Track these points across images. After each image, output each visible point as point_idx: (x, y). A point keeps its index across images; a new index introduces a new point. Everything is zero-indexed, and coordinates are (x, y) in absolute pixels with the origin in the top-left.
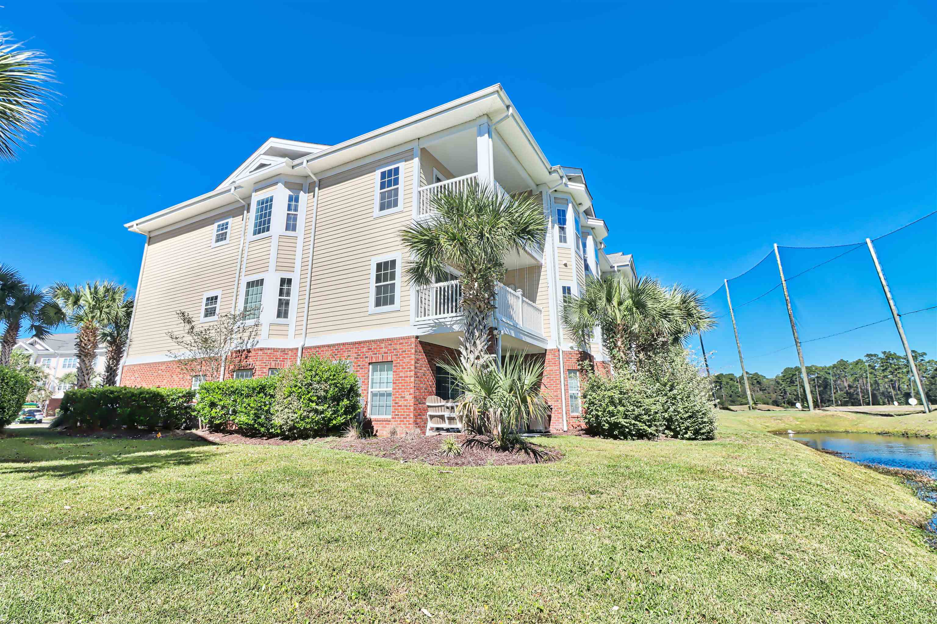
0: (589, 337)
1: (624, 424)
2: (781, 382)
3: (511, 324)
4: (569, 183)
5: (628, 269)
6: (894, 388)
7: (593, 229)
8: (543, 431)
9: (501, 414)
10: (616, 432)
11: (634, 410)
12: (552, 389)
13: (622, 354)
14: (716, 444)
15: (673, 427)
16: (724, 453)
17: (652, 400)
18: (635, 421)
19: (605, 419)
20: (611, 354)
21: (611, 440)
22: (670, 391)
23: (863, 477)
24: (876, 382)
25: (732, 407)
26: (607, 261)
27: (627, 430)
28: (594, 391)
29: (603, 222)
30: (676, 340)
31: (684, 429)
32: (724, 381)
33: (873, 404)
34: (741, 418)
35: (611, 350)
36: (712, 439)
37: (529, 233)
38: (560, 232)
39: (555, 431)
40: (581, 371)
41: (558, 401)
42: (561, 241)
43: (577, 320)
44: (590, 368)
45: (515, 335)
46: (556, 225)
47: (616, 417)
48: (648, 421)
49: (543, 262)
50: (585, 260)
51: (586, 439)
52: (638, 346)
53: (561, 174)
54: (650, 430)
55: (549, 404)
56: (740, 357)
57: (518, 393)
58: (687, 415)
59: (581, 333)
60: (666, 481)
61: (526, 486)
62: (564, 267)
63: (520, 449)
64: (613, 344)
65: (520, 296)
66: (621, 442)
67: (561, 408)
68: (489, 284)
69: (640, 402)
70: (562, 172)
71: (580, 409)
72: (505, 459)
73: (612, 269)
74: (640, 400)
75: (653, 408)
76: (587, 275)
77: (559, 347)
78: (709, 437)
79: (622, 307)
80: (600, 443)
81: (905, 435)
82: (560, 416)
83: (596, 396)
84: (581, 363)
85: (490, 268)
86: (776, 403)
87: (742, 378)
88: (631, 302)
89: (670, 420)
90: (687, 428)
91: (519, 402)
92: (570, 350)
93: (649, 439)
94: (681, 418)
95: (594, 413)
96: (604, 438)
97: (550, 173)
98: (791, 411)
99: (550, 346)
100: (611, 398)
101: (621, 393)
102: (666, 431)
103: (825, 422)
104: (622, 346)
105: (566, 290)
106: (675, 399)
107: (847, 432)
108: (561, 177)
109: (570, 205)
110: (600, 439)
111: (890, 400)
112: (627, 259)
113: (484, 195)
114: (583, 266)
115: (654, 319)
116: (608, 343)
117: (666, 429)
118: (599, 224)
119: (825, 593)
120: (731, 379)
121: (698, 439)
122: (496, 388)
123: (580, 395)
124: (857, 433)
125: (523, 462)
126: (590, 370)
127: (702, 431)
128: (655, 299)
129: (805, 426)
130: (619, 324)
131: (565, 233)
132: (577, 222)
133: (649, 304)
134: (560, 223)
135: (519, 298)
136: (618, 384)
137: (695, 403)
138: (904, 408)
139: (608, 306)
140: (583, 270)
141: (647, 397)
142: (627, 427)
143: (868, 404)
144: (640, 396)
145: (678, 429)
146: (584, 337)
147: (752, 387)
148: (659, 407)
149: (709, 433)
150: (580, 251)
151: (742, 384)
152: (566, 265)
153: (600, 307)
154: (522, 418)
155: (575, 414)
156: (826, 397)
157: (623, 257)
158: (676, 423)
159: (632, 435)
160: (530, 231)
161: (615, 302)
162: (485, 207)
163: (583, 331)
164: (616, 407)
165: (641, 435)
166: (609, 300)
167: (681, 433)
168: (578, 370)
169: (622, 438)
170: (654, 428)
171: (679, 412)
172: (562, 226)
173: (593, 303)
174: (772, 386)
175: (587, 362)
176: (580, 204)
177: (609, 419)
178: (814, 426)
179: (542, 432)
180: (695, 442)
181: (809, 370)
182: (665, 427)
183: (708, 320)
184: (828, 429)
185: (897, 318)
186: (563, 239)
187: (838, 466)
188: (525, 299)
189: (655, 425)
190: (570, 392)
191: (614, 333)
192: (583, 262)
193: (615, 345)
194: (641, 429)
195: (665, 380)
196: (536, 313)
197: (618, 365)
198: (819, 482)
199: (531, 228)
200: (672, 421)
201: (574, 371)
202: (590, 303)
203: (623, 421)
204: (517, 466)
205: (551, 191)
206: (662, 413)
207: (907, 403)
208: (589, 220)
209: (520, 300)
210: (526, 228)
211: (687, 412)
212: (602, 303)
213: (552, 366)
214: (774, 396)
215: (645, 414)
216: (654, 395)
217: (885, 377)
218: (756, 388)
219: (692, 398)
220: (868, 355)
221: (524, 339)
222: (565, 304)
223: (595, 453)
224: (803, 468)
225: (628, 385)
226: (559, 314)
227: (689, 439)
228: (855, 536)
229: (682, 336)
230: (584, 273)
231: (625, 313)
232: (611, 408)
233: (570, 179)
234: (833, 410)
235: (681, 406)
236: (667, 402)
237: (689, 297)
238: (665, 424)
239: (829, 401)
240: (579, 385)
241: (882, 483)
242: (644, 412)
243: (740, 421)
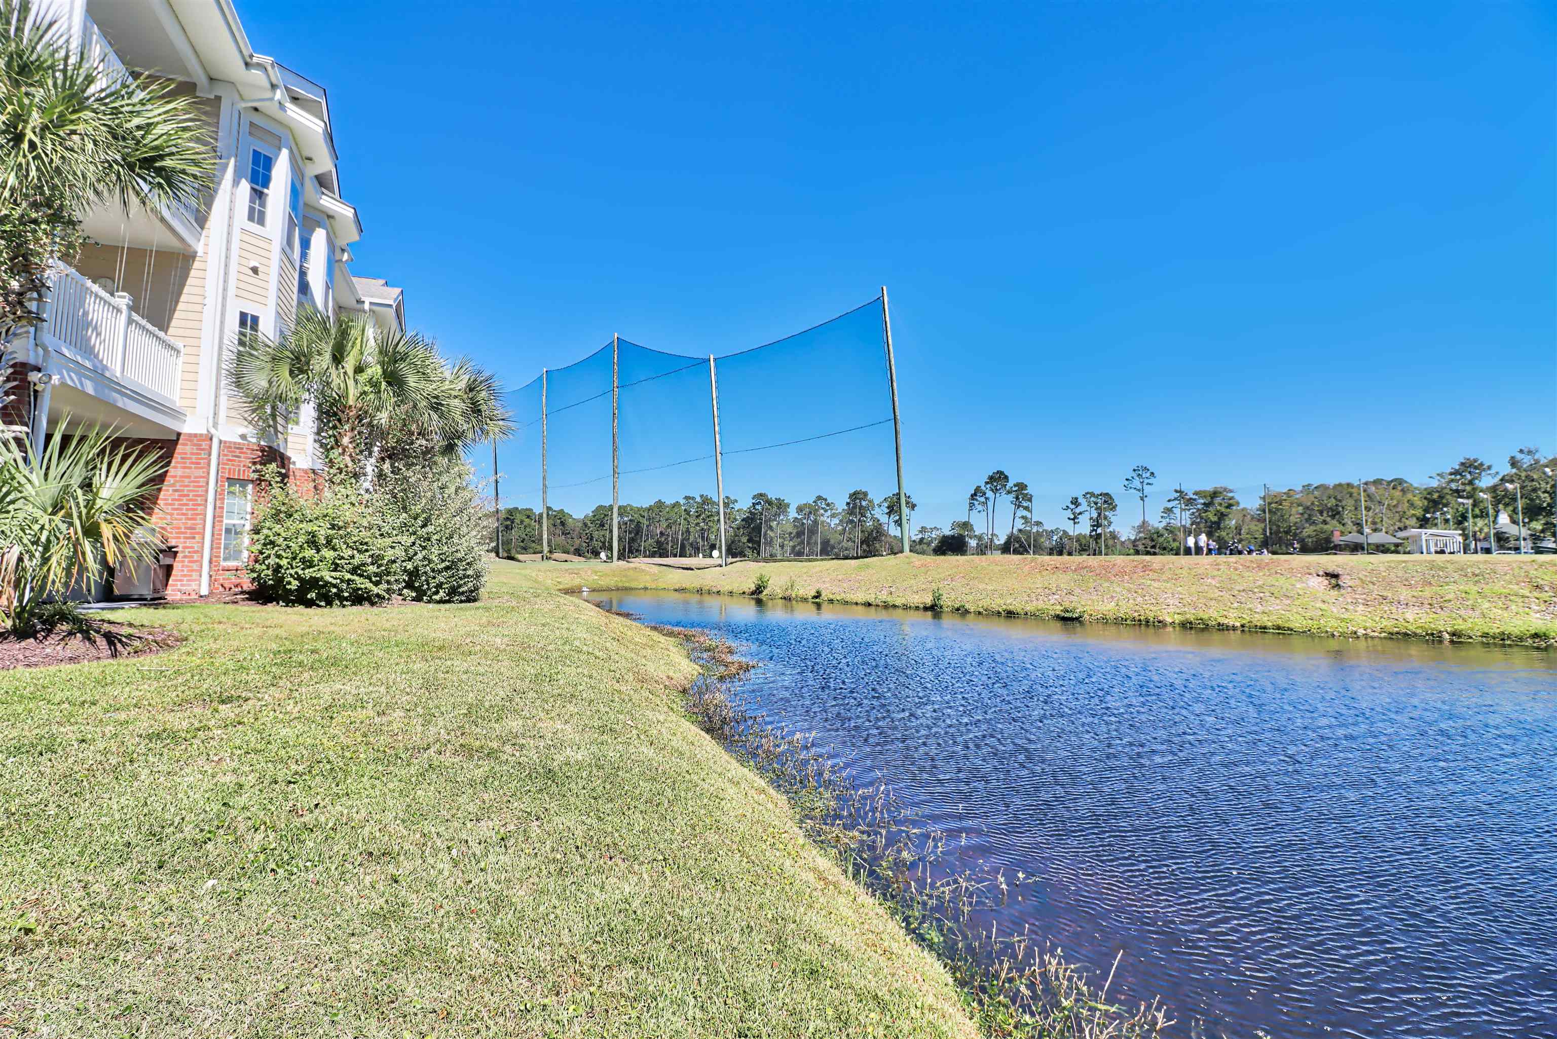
0: (286, 419)
1: (331, 580)
2: (589, 525)
3: (88, 364)
4: (289, 105)
5: (392, 312)
6: (703, 538)
7: (330, 217)
8: (149, 597)
9: (20, 559)
10: (312, 595)
11: (353, 557)
12: (183, 514)
13: (348, 459)
14: (478, 608)
15: (417, 584)
16: (484, 619)
17: (388, 541)
18: (352, 574)
19: (292, 572)
20: (327, 457)
21: (301, 609)
22: (423, 527)
23: (644, 640)
24: (688, 531)
25: (520, 557)
26: (352, 289)
27: (334, 590)
28: (279, 522)
29: (353, 211)
30: (449, 449)
31: (435, 587)
32: (518, 518)
33: (680, 556)
34: (527, 572)
35: (328, 450)
36: (475, 600)
37: (160, 171)
38: (252, 201)
39: (179, 596)
40: (260, 481)
41: (194, 538)
42: (251, 218)
43: (265, 384)
44: (278, 479)
45: (95, 390)
46: (244, 181)
47: (316, 568)
48: (376, 575)
49: (200, 249)
50: (303, 274)
51: (246, 608)
52: (383, 449)
53: (274, 81)
54: (375, 590)
55: (172, 542)
56: (545, 485)
57: (75, 515)
58: (443, 565)
59: (269, 411)
60: (377, 667)
61: (66, 705)
62: (251, 273)
63: (70, 633)
64: (332, 439)
65: (124, 308)
66: (319, 611)
67: (201, 552)
68: (26, 259)
69: (366, 543)
70: (276, 75)
71: (245, 554)
72: (21, 657)
73: (359, 306)
74: (366, 540)
75: (389, 554)
76: (300, 304)
77: (213, 431)
78: (471, 597)
79: (363, 378)
80: (276, 615)
81: (700, 591)
82: (195, 566)
83: (281, 531)
84: (258, 467)
85: (35, 222)
86: (578, 552)
87: (541, 515)
88: (380, 371)
89: (414, 574)
90: (439, 586)
91: (76, 533)
92: (240, 441)
93: (373, 604)
94: (433, 570)
95: (272, 561)
96: (287, 606)
97: (247, 64)
98: (594, 562)
99: (187, 428)
100: (313, 535)
101: (333, 527)
102: (405, 591)
103: (625, 576)
104: (350, 446)
105: (248, 321)
106: (429, 540)
107: (646, 589)
108: (274, 87)
109: (285, 153)
110: (278, 608)
111: (697, 550)
112: (390, 295)
113: (42, 37)
114: (296, 283)
115: (415, 406)
116: (325, 437)
117: (405, 587)
118: (345, 212)
119: (550, 782)
120: (528, 517)
121: (453, 602)
122: (13, 502)
123: (248, 527)
124: (656, 589)
125: (71, 659)
126: (277, 482)
127: (461, 590)
128: (424, 374)
129: (604, 583)
130: (350, 407)
131: (263, 205)
132: (295, 192)
133: (412, 381)
134: (254, 179)
135: (119, 311)
136: (330, 511)
137: (459, 547)
138: (708, 561)
139: (333, 370)
140: (295, 290)
141: (382, 535)
142: (335, 586)
143: (675, 556)
144: (369, 534)
145: (425, 587)
146: (274, 419)
147: (552, 529)
148: (399, 552)
149: (472, 591)
150: (293, 252)
151: (540, 522)
152: (255, 270)
153: (317, 368)
154: (83, 569)
155: (232, 564)
156: (635, 545)
157: (385, 288)
158: (424, 578)
159: (342, 599)
160: (162, 169)
161: (349, 364)
162: (39, 68)
163: (274, 408)
164: (318, 551)
165: (359, 598)
166: (338, 359)
167: (429, 593)
168: (252, 481)
169: (323, 604)
170: (384, 586)
171: (430, 561)
172: (259, 188)
173: (303, 359)
174: (578, 529)
175: (273, 466)
176: (310, 159)
177: (300, 572)
178: (611, 582)
179: (145, 599)
180: (447, 606)
181: (622, 511)
182: (404, 584)
183: (501, 423)
184: (627, 585)
185: (719, 456)
186: (257, 216)
187: (621, 629)
188: (135, 317)
189: (388, 582)
190: (225, 521)
191: (339, 420)
192: (296, 276)
193: (337, 441)
194: (361, 589)
195: (417, 509)
196: (166, 353)
197: (337, 479)
198: (591, 650)
199: (168, 163)
200: (418, 575)
201: (243, 483)
202: (297, 358)
203: (327, 576)
204: (52, 669)
205: (244, 105)
206: (403, 561)
207: (711, 556)
208: (324, 197)
209: (123, 318)
210: (153, 159)
211: (443, 561)
212: (322, 362)
213: (190, 468)
214: (577, 542)
215: (373, 564)
216: (394, 532)
217: (698, 524)
218: (557, 531)
219: (455, 540)
220: (687, 498)
221: (120, 404)
222: (241, 349)
223: (257, 631)
224: (581, 633)
225: (348, 514)
226: (224, 366)
227: (441, 602)
228: (608, 710)
229: (460, 444)
230: (295, 297)
231: (366, 389)
232: (309, 553)
233: (295, 99)
234: (640, 562)
235: (436, 552)
236: (414, 544)
237: (481, 382)
238: (404, 580)
239: (637, 551)
240: (249, 510)
241: (661, 645)
242: (370, 560)
243: (525, 576)
